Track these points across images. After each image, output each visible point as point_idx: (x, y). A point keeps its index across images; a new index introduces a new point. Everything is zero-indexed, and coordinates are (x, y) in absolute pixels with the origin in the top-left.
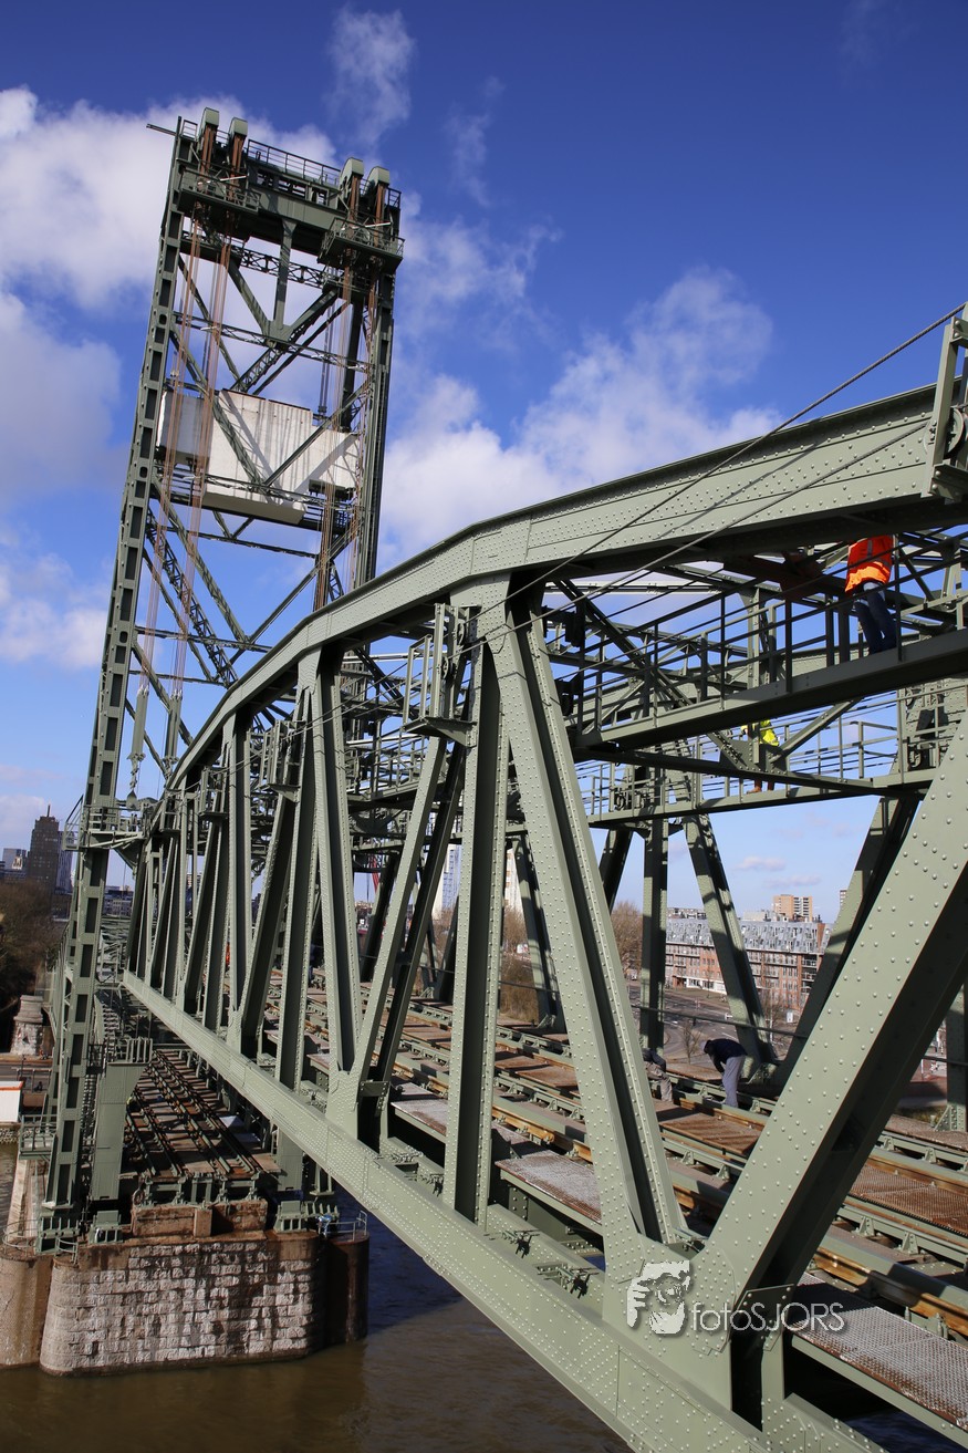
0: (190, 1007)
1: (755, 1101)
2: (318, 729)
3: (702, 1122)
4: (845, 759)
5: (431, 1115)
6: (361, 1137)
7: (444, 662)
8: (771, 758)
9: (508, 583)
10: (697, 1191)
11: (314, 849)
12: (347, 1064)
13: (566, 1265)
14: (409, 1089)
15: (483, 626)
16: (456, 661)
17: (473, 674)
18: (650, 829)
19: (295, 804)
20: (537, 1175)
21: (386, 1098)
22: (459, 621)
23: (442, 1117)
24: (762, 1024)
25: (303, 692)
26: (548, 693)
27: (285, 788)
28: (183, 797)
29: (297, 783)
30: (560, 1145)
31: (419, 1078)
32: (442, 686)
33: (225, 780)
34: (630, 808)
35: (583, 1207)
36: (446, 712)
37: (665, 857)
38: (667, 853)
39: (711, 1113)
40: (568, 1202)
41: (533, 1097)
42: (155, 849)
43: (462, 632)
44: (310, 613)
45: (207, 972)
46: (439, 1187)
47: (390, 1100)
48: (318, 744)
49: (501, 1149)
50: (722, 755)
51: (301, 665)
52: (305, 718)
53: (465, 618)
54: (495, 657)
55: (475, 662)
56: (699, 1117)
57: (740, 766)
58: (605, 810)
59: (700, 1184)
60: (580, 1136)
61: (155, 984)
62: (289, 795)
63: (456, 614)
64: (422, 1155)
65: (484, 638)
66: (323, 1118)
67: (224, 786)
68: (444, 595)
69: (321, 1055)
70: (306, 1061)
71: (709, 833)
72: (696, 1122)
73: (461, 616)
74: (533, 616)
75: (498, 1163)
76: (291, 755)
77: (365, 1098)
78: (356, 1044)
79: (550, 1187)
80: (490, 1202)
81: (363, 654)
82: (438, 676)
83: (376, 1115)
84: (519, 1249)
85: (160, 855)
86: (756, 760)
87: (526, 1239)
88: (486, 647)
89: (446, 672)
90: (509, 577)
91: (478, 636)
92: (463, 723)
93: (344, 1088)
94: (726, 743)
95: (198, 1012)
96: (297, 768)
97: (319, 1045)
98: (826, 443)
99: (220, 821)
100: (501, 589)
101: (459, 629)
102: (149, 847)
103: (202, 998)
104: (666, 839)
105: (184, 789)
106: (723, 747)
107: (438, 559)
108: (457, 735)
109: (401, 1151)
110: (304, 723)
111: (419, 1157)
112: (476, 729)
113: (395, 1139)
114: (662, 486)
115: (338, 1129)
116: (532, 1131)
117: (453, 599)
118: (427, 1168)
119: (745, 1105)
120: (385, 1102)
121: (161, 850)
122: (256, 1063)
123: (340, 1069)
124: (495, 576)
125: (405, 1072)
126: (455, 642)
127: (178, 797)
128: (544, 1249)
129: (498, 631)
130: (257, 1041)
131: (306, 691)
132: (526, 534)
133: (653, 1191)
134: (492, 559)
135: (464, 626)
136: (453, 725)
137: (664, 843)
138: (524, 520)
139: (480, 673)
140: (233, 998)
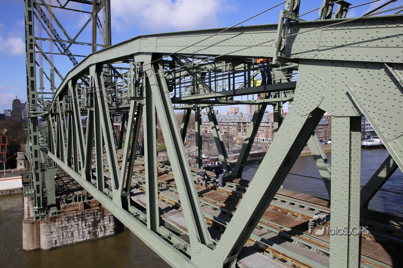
0: (70, 165)
1: (227, 183)
2: (98, 90)
5: (141, 200)
6: (123, 207)
7: (134, 80)
8: (229, 98)
9: (151, 56)
11: (101, 126)
12: (117, 187)
13: (181, 244)
14: (135, 191)
15: (145, 68)
16: (137, 79)
19: (93, 111)
20: (172, 219)
21: (129, 196)
22: (137, 67)
23: (144, 200)
24: (228, 161)
25: (92, 77)
26: (165, 89)
27: (89, 107)
29: (93, 105)
30: (177, 206)
33: (71, 101)
35: (184, 229)
36: (136, 95)
37: (201, 116)
39: (216, 189)
40: (180, 227)
42: (52, 116)
43: (138, 70)
44: (91, 53)
45: (73, 156)
47: (130, 196)
48: (98, 94)
51: (90, 68)
52: (93, 86)
53: (139, 65)
54: (149, 79)
55: (143, 79)
59: (214, 216)
61: (58, 156)
62: (91, 109)
63: (136, 64)
64: (140, 211)
65: (145, 72)
66: (112, 201)
67: (71, 102)
68: (132, 56)
69: (109, 181)
70: (105, 183)
72: (212, 193)
73: (138, 65)
75: (161, 216)
76: (90, 96)
77: (123, 196)
78: (119, 181)
79: (175, 223)
80: (160, 226)
82: (132, 84)
83: (127, 200)
85: (54, 118)
86: (225, 99)
87: (170, 236)
88: (146, 74)
89: (135, 83)
90: (151, 54)
91: (144, 71)
92: (141, 97)
93: (117, 194)
95: (72, 166)
96: (93, 100)
97: (108, 178)
99: (71, 113)
100: (150, 57)
101: (137, 69)
102: (50, 116)
103: (73, 162)
105: (58, 100)
107: (130, 44)
108: (139, 101)
109: (135, 211)
110: (93, 87)
111: (139, 212)
112: (145, 99)
113: (133, 206)
115: (116, 205)
117: (135, 57)
118: (142, 216)
120: (129, 197)
121: (54, 117)
122: (91, 183)
123: (115, 189)
124: (147, 53)
125: (134, 184)
126: (137, 73)
127: (57, 102)
128: (175, 239)
129: (149, 71)
130: (90, 176)
131: (93, 77)
132: (156, 41)
133: (202, 230)
134: (146, 47)
135: (139, 68)
136: (138, 99)
137: (200, 112)
138: (155, 37)
139: (145, 83)
140: (82, 165)
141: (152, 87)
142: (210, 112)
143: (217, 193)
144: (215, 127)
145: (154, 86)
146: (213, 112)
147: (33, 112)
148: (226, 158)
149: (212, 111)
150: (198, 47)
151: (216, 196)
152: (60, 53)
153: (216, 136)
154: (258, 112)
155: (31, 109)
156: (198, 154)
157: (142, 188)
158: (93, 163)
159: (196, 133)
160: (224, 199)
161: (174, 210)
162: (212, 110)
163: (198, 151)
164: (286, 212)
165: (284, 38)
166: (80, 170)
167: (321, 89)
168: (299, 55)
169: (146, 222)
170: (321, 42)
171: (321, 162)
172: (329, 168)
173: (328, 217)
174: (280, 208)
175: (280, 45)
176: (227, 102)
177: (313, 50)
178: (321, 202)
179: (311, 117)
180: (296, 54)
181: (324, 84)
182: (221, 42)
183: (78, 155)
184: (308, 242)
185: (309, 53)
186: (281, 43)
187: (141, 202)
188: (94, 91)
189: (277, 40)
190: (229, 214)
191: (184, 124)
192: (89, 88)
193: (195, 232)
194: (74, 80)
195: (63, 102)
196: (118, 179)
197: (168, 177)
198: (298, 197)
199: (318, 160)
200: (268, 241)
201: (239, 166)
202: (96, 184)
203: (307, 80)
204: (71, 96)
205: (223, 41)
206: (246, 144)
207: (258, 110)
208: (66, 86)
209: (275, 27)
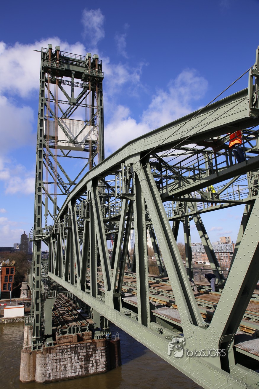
0: (66, 279)
1: (220, 289)
2: (93, 201)
3: (206, 296)
4: (235, 195)
5: (133, 301)
6: (115, 308)
7: (125, 179)
8: (215, 196)
9: (140, 156)
10: (206, 313)
11: (95, 233)
12: (109, 289)
13: (173, 336)
14: (126, 294)
15: (135, 168)
16: (128, 178)
17: (133, 181)
18: (184, 220)
19: (89, 222)
20: (163, 313)
21: (121, 297)
22: (128, 168)
23: (136, 301)
24: (220, 269)
25: (89, 192)
26: (153, 184)
27: (86, 218)
28: (59, 224)
29: (89, 216)
30: (168, 305)
31: (129, 292)
32: (125, 185)
33: (70, 218)
34: (178, 214)
35: (176, 320)
36: (127, 192)
37: (189, 227)
38: (189, 226)
39: (208, 294)
40: (172, 319)
41: (160, 294)
42: (53, 239)
43: (129, 170)
44: (88, 171)
45: (70, 270)
46: (137, 319)
47: (122, 297)
48: (94, 205)
49: (152, 307)
50: (202, 197)
51: (87, 185)
52: (90, 199)
53: (129, 167)
54: (138, 176)
55: (133, 178)
56: (205, 295)
57: (207, 199)
58: (172, 216)
59: (207, 311)
60: (174, 302)
61: (57, 274)
62: (87, 220)
65: (135, 171)
66: (104, 304)
68: (123, 161)
69: (102, 288)
70: (98, 290)
71: (200, 219)
72: (204, 296)
73: (128, 166)
74: (147, 164)
75: (152, 311)
76: (87, 209)
77: (115, 297)
78: (111, 284)
80: (151, 322)
81: (103, 180)
82: (124, 183)
84: (160, 333)
85: (55, 240)
86: (211, 197)
87: (162, 330)
88: (136, 173)
89: (126, 181)
90: (140, 154)
91: (133, 171)
92: (132, 195)
93: (109, 296)
94: (202, 193)
95: (69, 281)
96: (89, 212)
97: (101, 285)
98: (221, 107)
99: (70, 229)
100: (138, 158)
102: (52, 238)
103: (69, 277)
104: (189, 222)
105: (59, 222)
106: (202, 194)
107: (121, 152)
108: (130, 198)
109: (126, 311)
110: (89, 200)
111: (131, 312)
112: (135, 195)
113: (124, 308)
114: (178, 125)
115: (108, 306)
116: (160, 302)
117: (126, 162)
118: (133, 314)
119: (217, 291)
121: (55, 239)
122: (85, 292)
123: (108, 291)
124: (136, 154)
125: (125, 290)
126: (127, 173)
129: (139, 169)
130: (85, 286)
132: (143, 143)
134: (135, 149)
136: (129, 195)
138: (143, 138)
139: (135, 181)
140: (77, 276)
141: (140, 182)
143: (210, 296)
144: (204, 236)
145: (143, 181)
147: (38, 235)
148: (217, 267)
152: (62, 194)
155: (36, 233)
157: (133, 293)
159: (185, 244)
163: (188, 263)
165: (255, 93)
166: (75, 283)
175: (252, 99)
183: (74, 268)
186: (253, 97)
192: (86, 201)
194: (73, 199)
195: (63, 223)
196: (111, 282)
202: (90, 293)
204: (70, 214)
207: (246, 212)
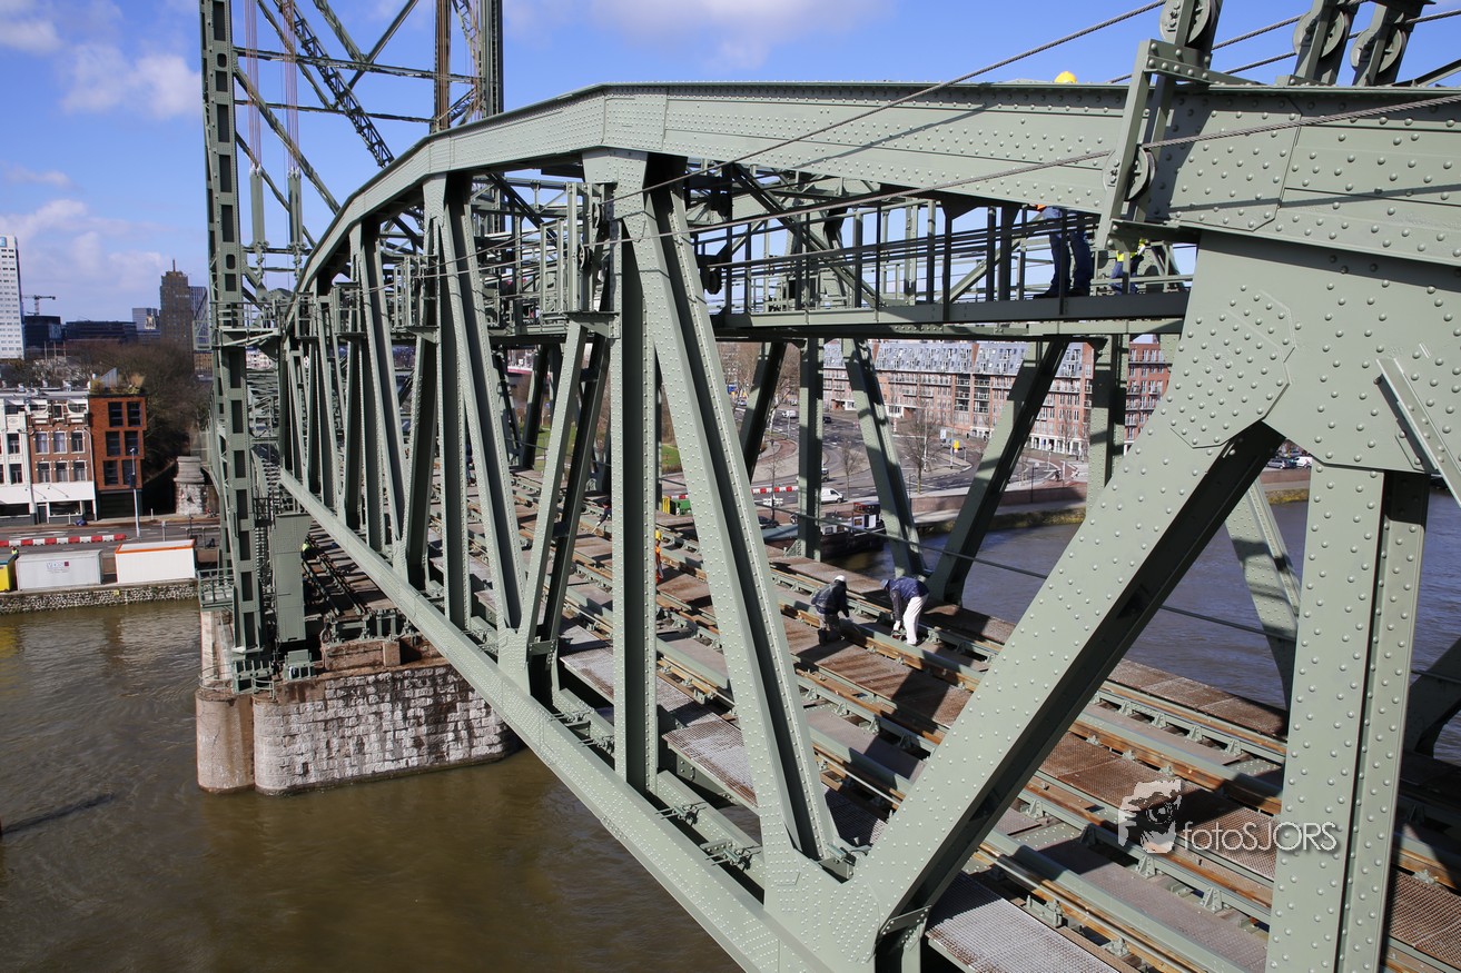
0: (353, 522)
2: (451, 269)
5: (597, 674)
6: (534, 694)
7: (579, 249)
9: (645, 164)
12: (514, 622)
13: (732, 843)
14: (577, 635)
15: (621, 207)
16: (593, 244)
18: (806, 340)
19: (435, 345)
20: (701, 749)
21: (555, 654)
22: (594, 200)
23: (607, 670)
25: (431, 221)
26: (693, 288)
27: (422, 330)
28: (316, 301)
29: (435, 323)
32: (579, 276)
33: (359, 300)
35: (745, 791)
36: (585, 304)
37: (821, 366)
38: (823, 362)
40: (732, 784)
42: (294, 347)
43: (597, 214)
44: (428, 133)
45: (364, 490)
46: (611, 757)
47: (559, 655)
48: (454, 286)
49: (666, 721)
51: (426, 188)
52: (436, 252)
53: (600, 196)
54: (636, 245)
56: (852, 650)
61: (314, 488)
62: (427, 336)
63: (589, 192)
64: (593, 711)
65: (621, 220)
66: (496, 670)
67: (358, 303)
68: (576, 160)
69: (488, 591)
70: (474, 599)
73: (595, 194)
74: (673, 197)
75: (665, 736)
76: (426, 288)
77: (533, 657)
78: (521, 603)
79: (713, 768)
80: (659, 770)
82: (575, 265)
83: (547, 668)
85: (299, 354)
87: (694, 811)
88: (626, 231)
89: (583, 259)
90: (647, 158)
91: (616, 216)
92: (606, 313)
93: (514, 646)
96: (434, 303)
97: (485, 581)
99: (359, 341)
100: (639, 168)
101: (594, 211)
103: (363, 511)
104: (822, 348)
105: (315, 293)
107: (567, 110)
108: (598, 328)
110: (436, 258)
111: (590, 714)
112: (619, 319)
115: (510, 681)
118: (598, 731)
120: (554, 658)
121: (301, 347)
122: (426, 595)
123: (507, 627)
124: (630, 153)
125: (573, 608)
126: (591, 224)
127: (310, 300)
128: (710, 823)
129: (638, 217)
130: (424, 570)
131: (435, 221)
132: (662, 112)
133: (808, 804)
134: (625, 129)
135: (600, 206)
136: (594, 317)
137: (820, 352)
138: (660, 92)
140: (394, 527)
141: (642, 275)
142: (857, 354)
143: (869, 660)
144: (872, 412)
145: (653, 275)
146: (865, 355)
147: (229, 329)
148: (907, 528)
149: (864, 349)
150: (817, 146)
151: (862, 670)
152: (323, 107)
153: (875, 444)
154: (1034, 365)
155: (221, 319)
156: (805, 507)
157: (602, 626)
158: (432, 518)
159: (801, 428)
160: (893, 685)
161: (712, 717)
162: (864, 346)
163: (805, 495)
164: (1118, 747)
165: (1146, 150)
166: (387, 543)
167: (1281, 352)
168: (1202, 214)
169: (613, 751)
170: (1294, 171)
171: (1264, 567)
172: (1293, 592)
173: (1273, 781)
174: (1095, 733)
175: (1130, 175)
176: (918, 332)
177: (1258, 202)
178: (1254, 717)
179: (1232, 452)
180: (1192, 208)
181: (1292, 337)
182: (905, 134)
183: (381, 491)
184: (1193, 874)
185: (1242, 210)
186: (1134, 167)
187: (597, 681)
188: (438, 275)
189: (1118, 157)
190: (908, 743)
191: (758, 391)
192: (422, 262)
193: (781, 812)
194: (370, 224)
195: (332, 298)
196: (520, 591)
197: (695, 586)
198: (1167, 690)
199: (1251, 560)
200: (1044, 858)
201: (954, 561)
202: (443, 599)
203: (1227, 312)
204: (357, 280)
205: (912, 131)
206: (982, 481)
207: (1034, 359)
208: (343, 245)
209: (1115, 96)
